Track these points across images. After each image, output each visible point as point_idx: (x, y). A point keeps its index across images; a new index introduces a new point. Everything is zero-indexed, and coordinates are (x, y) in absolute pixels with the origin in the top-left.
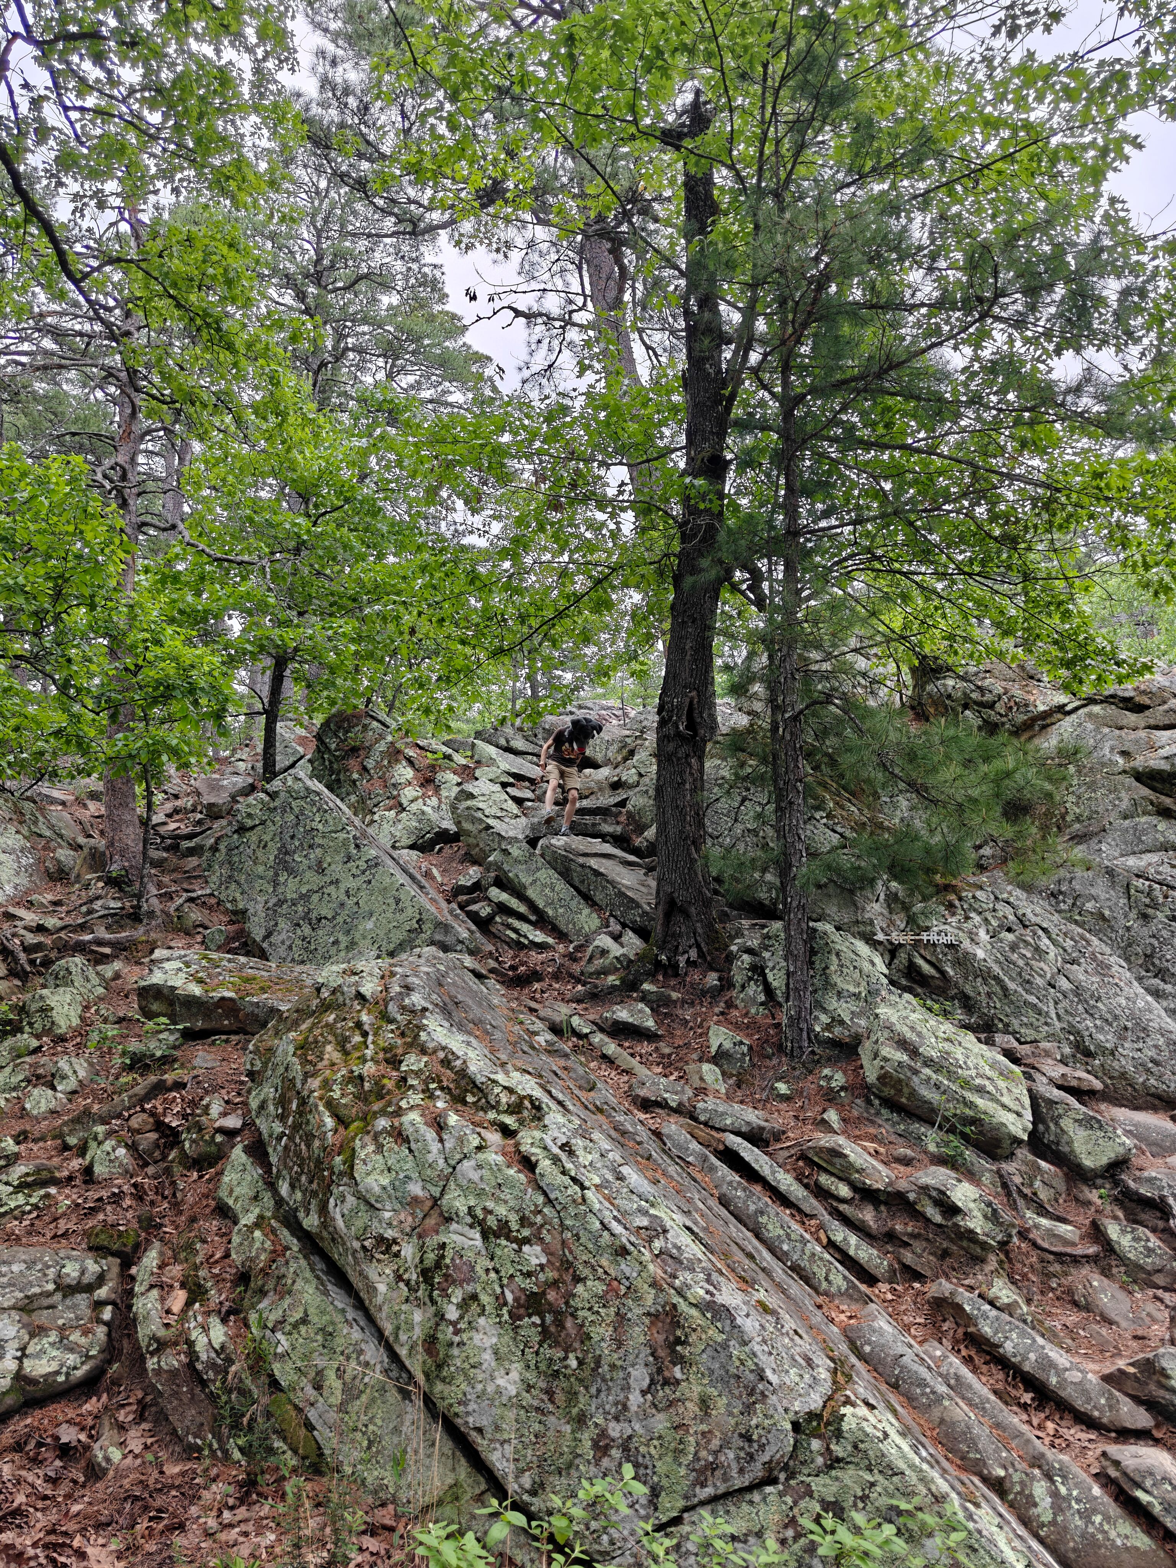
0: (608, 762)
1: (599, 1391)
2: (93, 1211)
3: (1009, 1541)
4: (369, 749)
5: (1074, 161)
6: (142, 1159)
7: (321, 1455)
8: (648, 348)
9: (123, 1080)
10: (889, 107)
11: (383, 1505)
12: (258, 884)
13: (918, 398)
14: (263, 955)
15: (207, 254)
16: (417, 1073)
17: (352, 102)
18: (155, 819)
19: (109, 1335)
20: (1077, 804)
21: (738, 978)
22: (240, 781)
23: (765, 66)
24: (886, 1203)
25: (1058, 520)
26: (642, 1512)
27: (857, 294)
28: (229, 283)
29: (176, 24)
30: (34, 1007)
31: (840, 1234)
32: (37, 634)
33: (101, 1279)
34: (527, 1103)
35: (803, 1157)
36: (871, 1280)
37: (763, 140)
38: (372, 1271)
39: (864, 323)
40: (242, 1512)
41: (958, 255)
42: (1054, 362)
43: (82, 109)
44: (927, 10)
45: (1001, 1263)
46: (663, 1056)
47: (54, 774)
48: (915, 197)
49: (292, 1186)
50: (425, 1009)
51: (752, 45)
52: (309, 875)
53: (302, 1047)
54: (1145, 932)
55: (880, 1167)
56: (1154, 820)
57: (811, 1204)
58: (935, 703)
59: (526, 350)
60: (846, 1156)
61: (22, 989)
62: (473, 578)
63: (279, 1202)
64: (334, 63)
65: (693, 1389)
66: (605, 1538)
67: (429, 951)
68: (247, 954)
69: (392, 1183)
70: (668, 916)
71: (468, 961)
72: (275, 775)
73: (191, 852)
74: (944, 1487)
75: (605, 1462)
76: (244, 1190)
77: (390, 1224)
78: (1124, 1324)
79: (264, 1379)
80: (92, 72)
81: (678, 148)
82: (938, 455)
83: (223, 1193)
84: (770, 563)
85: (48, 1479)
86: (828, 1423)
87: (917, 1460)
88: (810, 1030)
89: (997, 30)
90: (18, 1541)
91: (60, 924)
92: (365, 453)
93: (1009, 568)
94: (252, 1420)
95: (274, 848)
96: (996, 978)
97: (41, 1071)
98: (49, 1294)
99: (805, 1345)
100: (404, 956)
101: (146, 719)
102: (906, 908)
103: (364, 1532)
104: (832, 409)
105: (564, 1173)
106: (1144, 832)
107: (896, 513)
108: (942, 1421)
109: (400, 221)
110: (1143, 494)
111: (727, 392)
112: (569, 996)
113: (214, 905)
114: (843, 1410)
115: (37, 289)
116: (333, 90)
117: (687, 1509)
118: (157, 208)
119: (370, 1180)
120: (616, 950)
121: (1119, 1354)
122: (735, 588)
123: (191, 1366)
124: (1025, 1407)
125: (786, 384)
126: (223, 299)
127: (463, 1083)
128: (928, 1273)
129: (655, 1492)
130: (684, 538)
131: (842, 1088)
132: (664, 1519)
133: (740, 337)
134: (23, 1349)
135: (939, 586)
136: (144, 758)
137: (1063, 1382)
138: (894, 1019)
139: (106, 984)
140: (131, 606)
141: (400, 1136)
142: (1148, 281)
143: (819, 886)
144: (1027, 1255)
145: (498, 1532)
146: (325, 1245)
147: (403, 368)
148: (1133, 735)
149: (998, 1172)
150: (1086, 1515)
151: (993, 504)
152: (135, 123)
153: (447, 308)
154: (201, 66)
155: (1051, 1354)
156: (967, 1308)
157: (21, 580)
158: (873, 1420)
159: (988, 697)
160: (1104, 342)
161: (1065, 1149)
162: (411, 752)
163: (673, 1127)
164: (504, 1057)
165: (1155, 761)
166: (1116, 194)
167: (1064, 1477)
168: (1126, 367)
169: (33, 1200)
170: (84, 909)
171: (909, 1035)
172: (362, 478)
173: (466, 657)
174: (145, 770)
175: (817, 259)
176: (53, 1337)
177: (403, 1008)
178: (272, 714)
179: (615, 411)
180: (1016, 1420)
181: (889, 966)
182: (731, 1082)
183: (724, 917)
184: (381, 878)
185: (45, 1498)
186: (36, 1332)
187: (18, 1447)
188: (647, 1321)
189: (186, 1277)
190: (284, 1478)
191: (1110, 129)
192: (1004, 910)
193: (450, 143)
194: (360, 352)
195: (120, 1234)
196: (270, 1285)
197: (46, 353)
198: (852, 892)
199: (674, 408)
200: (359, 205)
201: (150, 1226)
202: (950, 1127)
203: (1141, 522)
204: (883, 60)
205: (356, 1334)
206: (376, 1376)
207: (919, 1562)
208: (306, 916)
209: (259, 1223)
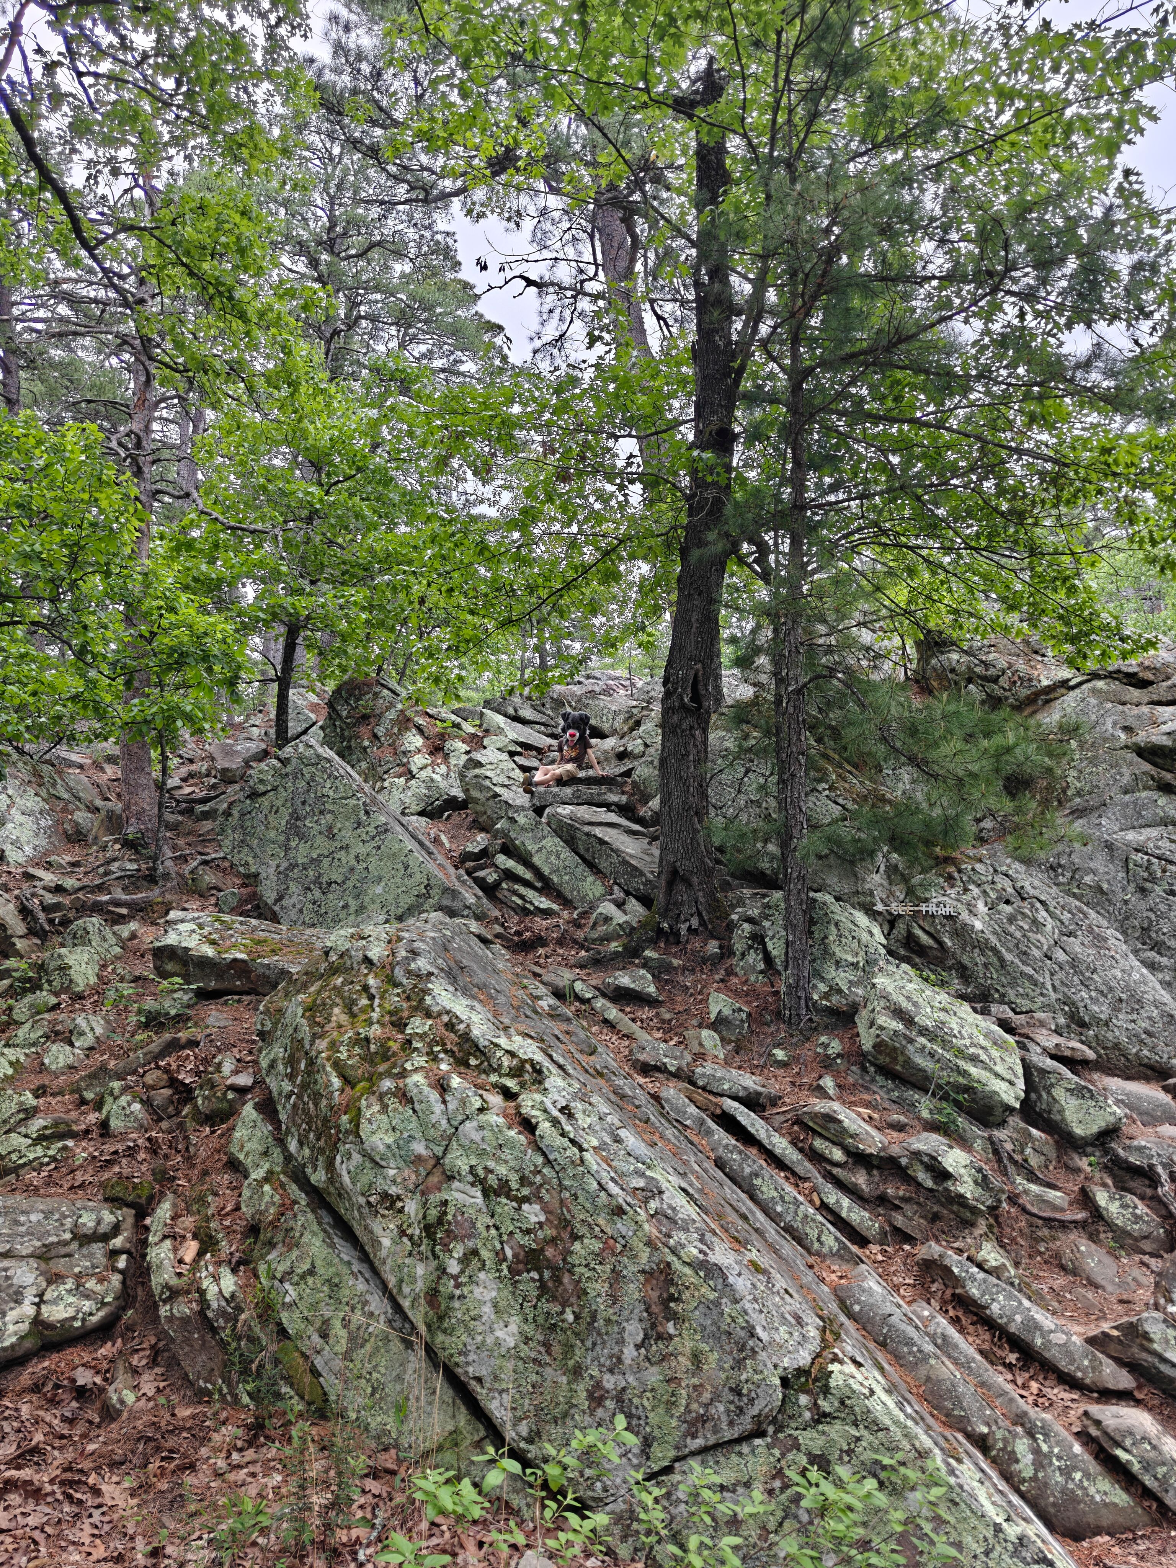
0: (614, 732)
1: (594, 1344)
2: (109, 1164)
3: (990, 1496)
4: (380, 716)
5: (1088, 133)
6: (156, 1114)
7: (326, 1401)
8: (659, 318)
9: (138, 1037)
10: (903, 77)
11: (386, 1450)
12: (270, 849)
13: (927, 372)
14: (275, 918)
15: (220, 222)
16: (422, 1036)
17: (365, 68)
18: (170, 783)
19: (124, 1283)
20: (1078, 779)
21: (738, 946)
22: (254, 747)
23: (779, 34)
24: (878, 1168)
25: (1066, 495)
26: (635, 1461)
27: (868, 266)
28: (242, 251)
30: (52, 965)
31: (833, 1196)
32: (53, 600)
33: (116, 1229)
34: (528, 1067)
35: (798, 1121)
36: (862, 1241)
37: (776, 108)
38: (376, 1226)
39: (875, 295)
40: (250, 1454)
41: (971, 227)
42: (1065, 336)
43: (96, 75)
45: (990, 1227)
46: (663, 1021)
47: (72, 738)
48: (928, 168)
49: (301, 1143)
50: (430, 974)
51: (766, 13)
52: (319, 840)
53: (311, 1009)
54: (1143, 905)
55: (874, 1132)
56: (1154, 795)
57: (806, 1167)
58: (939, 677)
59: (537, 320)
60: (840, 1122)
61: (41, 948)
62: (482, 548)
63: (288, 1158)
64: (347, 29)
65: (686, 1344)
66: (599, 1485)
67: (436, 916)
68: (259, 917)
69: (396, 1142)
70: (670, 885)
71: (474, 926)
72: (288, 741)
73: (206, 815)
74: (927, 1442)
75: (600, 1412)
76: (254, 1147)
77: (394, 1181)
78: (1110, 1288)
79: (272, 1327)
80: (106, 37)
81: (691, 117)
82: (948, 429)
83: (234, 1148)
84: (776, 538)
85: (64, 1419)
86: (816, 1380)
87: (902, 1417)
88: (808, 998)
90: (36, 1478)
91: (78, 884)
92: (375, 424)
93: (1016, 542)
94: (261, 1366)
95: (285, 813)
96: (994, 949)
97: (59, 1027)
98: (66, 1243)
99: (795, 1304)
100: (411, 921)
101: (161, 685)
102: (905, 879)
103: (367, 1476)
104: (841, 382)
105: (563, 1135)
106: (1144, 806)
107: (902, 488)
108: (928, 1379)
109: (412, 188)
110: (1151, 469)
111: (736, 365)
112: (572, 962)
113: (226, 868)
114: (831, 1367)
115: (53, 256)
116: (346, 56)
117: (678, 1459)
118: (171, 173)
119: (375, 1139)
120: (619, 917)
121: (1104, 1318)
122: (741, 561)
123: (202, 1313)
124: (1009, 1367)
125: (795, 356)
126: (236, 267)
127: (466, 1046)
128: (919, 1236)
129: (647, 1443)
130: (691, 512)
131: (839, 1055)
132: (656, 1468)
133: (751, 309)
134: (41, 1295)
135: (946, 560)
136: (159, 723)
137: (1047, 1344)
138: (890, 989)
139: (123, 944)
140: (146, 574)
141: (404, 1097)
142: (1160, 256)
143: (820, 857)
144: (1016, 1220)
145: (494, 1478)
146: (332, 1200)
147: (415, 336)
148: (1136, 711)
149: (990, 1139)
150: (1066, 1472)
151: (1001, 478)
152: (149, 90)
153: (461, 276)
154: (213, 32)
155: (1038, 1317)
156: (956, 1270)
157: (38, 547)
158: (860, 1378)
159: (992, 672)
160: (1115, 317)
161: (1058, 1118)
162: (420, 721)
163: (672, 1091)
164: (507, 1021)
165: (1157, 737)
166: (1131, 166)
167: (1046, 1435)
168: (1136, 342)
169: (51, 1153)
170: (101, 870)
171: (905, 1005)
172: (375, 447)
173: (475, 628)
174: (160, 736)
175: (828, 231)
176: (70, 1284)
177: (409, 973)
178: (284, 682)
179: (624, 383)
180: (1000, 1379)
181: (887, 936)
182: (730, 1047)
183: (726, 886)
184: (390, 844)
185: (62, 1437)
186: (54, 1279)
187: (36, 1388)
188: (642, 1278)
189: (198, 1228)
190: (290, 1423)
191: (1126, 100)
192: (1003, 883)
193: (463, 110)
194: (373, 321)
195: (135, 1187)
196: (279, 1237)
197: (62, 320)
198: (852, 863)
199: (683, 381)
200: (371, 172)
201: (164, 1178)
202: (943, 1094)
203: (1148, 495)
204: (898, 28)
205: (361, 1286)
206: (379, 1326)
207: (900, 1515)
208: (317, 881)
209: (268, 1178)
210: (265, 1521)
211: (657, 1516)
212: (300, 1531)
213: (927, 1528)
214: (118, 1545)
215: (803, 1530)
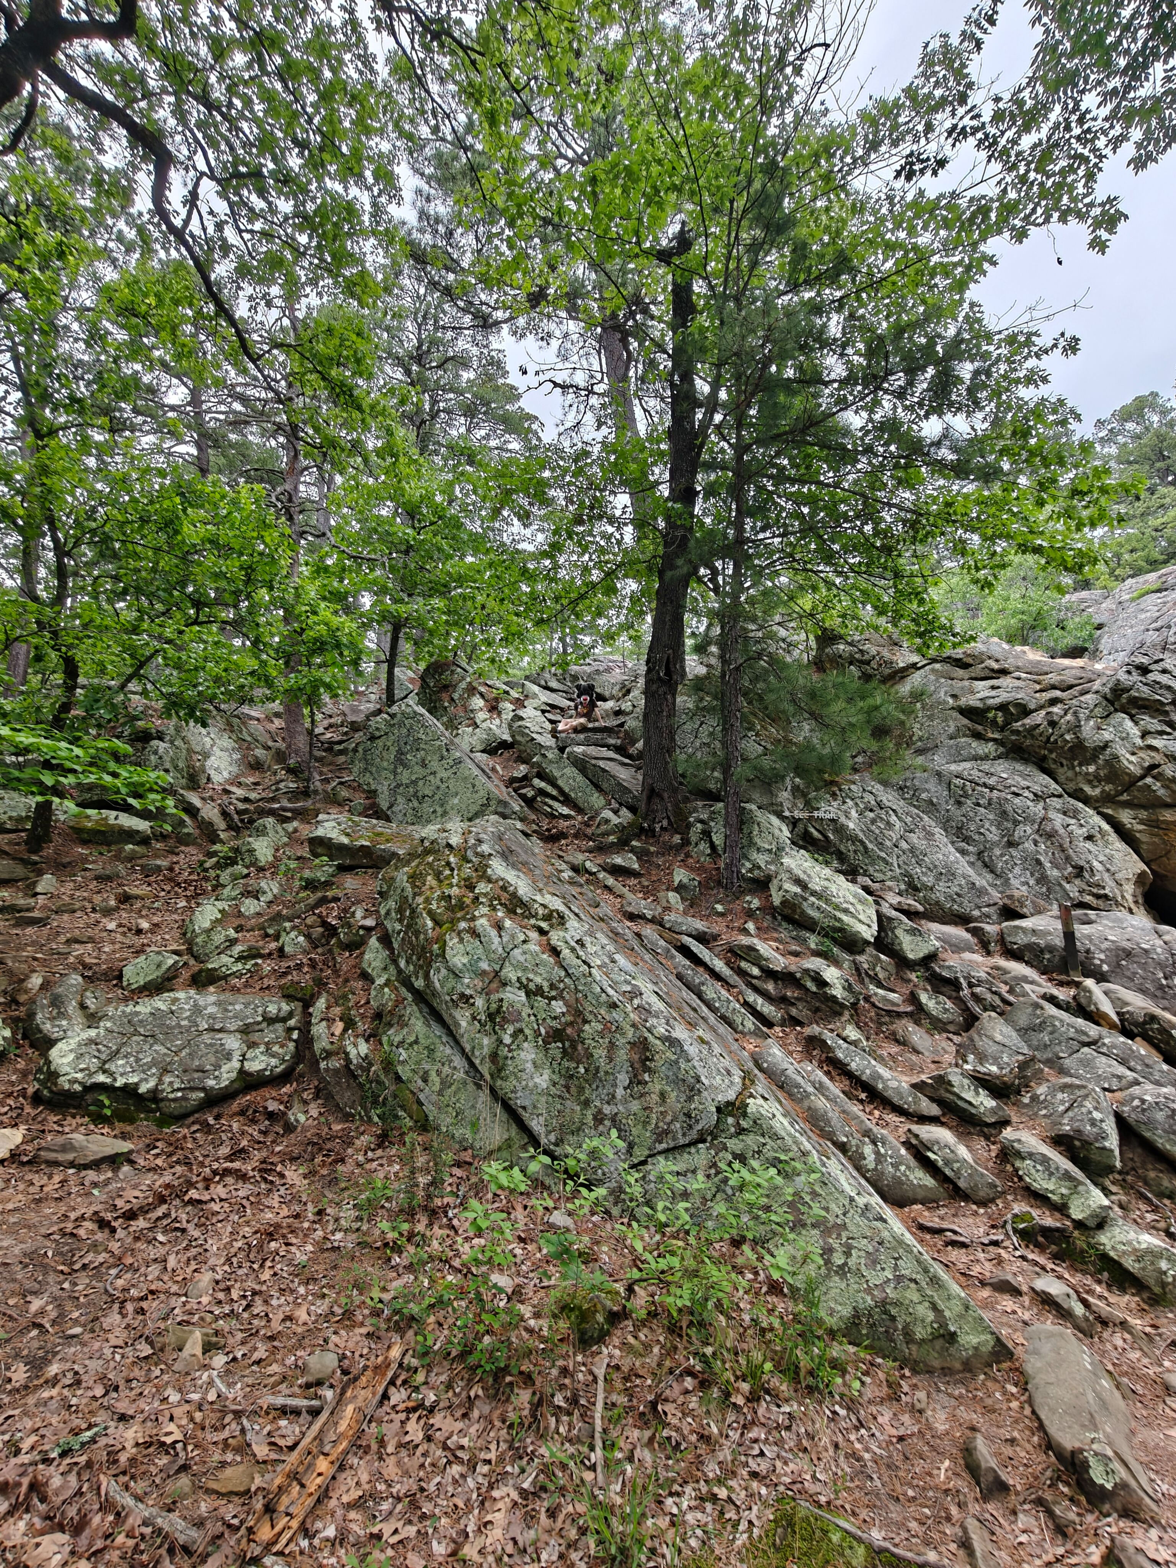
0: (612, 697)
1: (598, 1087)
2: (285, 974)
3: (847, 1180)
4: (455, 686)
5: (947, 275)
6: (314, 944)
7: (427, 1120)
8: (645, 410)
9: (301, 895)
10: (818, 234)
11: (465, 1150)
12: (384, 773)
13: (829, 448)
14: (388, 819)
15: (342, 340)
16: (485, 895)
17: (441, 229)
18: (318, 731)
19: (296, 1047)
20: (920, 729)
21: (694, 839)
22: (372, 707)
23: (732, 202)
24: (782, 979)
25: (920, 536)
26: (623, 1157)
27: (790, 373)
28: (358, 361)
29: (315, 167)
30: (244, 849)
31: (752, 997)
32: (235, 606)
33: (290, 1015)
34: (555, 914)
35: (731, 950)
36: (770, 1024)
37: (728, 258)
38: (457, 1014)
39: (794, 393)
40: (379, 1152)
41: (861, 345)
42: (924, 424)
43: (251, 232)
44: (848, 160)
45: (852, 1016)
46: (643, 887)
47: (251, 700)
48: (833, 302)
49: (408, 962)
50: (490, 854)
51: (723, 186)
52: (417, 768)
53: (412, 877)
54: (958, 812)
55: (779, 957)
56: (969, 740)
57: (735, 979)
58: (830, 661)
59: (561, 412)
60: (758, 951)
61: (236, 838)
62: (524, 571)
63: (400, 971)
64: (428, 200)
65: (656, 1087)
66: (600, 1171)
67: (493, 818)
68: (378, 818)
69: (469, 962)
70: (649, 799)
71: (519, 825)
72: (394, 703)
73: (341, 752)
74: (808, 1147)
75: (601, 1128)
76: (378, 964)
77: (468, 986)
78: (927, 1054)
79: (392, 1075)
80: (258, 204)
81: (668, 264)
82: (841, 489)
83: (365, 965)
84: (724, 563)
85: (260, 1132)
86: (739, 1108)
87: (793, 1131)
88: (739, 872)
89: (898, 174)
90: (243, 1167)
91: (258, 797)
92: (451, 484)
93: (885, 568)
94: (385, 1099)
95: (393, 750)
96: (861, 841)
97: (250, 888)
98: (259, 1023)
99: (726, 1062)
100: (478, 821)
101: (309, 665)
102: (804, 795)
103: (453, 1165)
104: (770, 455)
105: (578, 958)
106: (962, 748)
107: (810, 529)
108: (809, 1108)
109: (475, 318)
110: (978, 518)
111: (698, 442)
112: (584, 848)
113: (356, 787)
114: (748, 1101)
115: (229, 367)
116: (428, 220)
117: (650, 1156)
118: (307, 307)
119: (455, 960)
120: (615, 820)
121: (922, 1071)
122: (700, 580)
123: (347, 1066)
124: (861, 1101)
125: (739, 437)
126: (354, 374)
127: (515, 901)
128: (806, 1021)
129: (631, 1146)
130: (666, 544)
131: (758, 909)
132: (636, 1161)
133: (708, 403)
134: (243, 1055)
135: (838, 581)
136: (308, 690)
137: (886, 1087)
138: (793, 866)
139: (289, 835)
140: (297, 589)
141: (474, 933)
142: (992, 365)
143: (748, 780)
144: (869, 1011)
145: (534, 1167)
146: (429, 998)
147: (477, 424)
148: (960, 684)
149: (854, 961)
150: (895, 1166)
151: (876, 524)
152: (291, 244)
153: (508, 381)
154: (333, 199)
155: (879, 1070)
156: (829, 1042)
157: (224, 570)
158: (766, 1107)
159: (866, 657)
160: (959, 409)
161: (898, 948)
162: (482, 689)
163: (649, 931)
164: (541, 886)
165: (973, 701)
166: (975, 300)
167: (883, 1143)
168: (973, 428)
169: (247, 967)
170: (274, 788)
171: (803, 876)
172: (450, 502)
173: (519, 625)
174: (310, 699)
175: (763, 346)
176: (262, 1048)
177: (477, 854)
178: (392, 662)
179: (621, 455)
180: (855, 1109)
181: (791, 832)
182: (687, 903)
183: (686, 800)
184: (463, 771)
185: (259, 1142)
186: (252, 1045)
187: (242, 1113)
188: (628, 1047)
189: (343, 1014)
190: (404, 1133)
191: (974, 251)
192: (869, 798)
193: (509, 259)
194: (448, 413)
195: (302, 988)
196: (395, 1020)
197: (235, 412)
198: (769, 784)
199: (662, 454)
200: (446, 307)
201: (320, 984)
202: (825, 933)
203: (976, 538)
204: (814, 199)
205: (448, 1051)
206: (460, 1075)
207: (790, 1190)
208: (415, 795)
209: (387, 983)
210: (389, 1193)
211: (637, 1190)
212: (411, 1199)
213: (807, 1198)
214: (297, 1208)
215: (729, 1199)
